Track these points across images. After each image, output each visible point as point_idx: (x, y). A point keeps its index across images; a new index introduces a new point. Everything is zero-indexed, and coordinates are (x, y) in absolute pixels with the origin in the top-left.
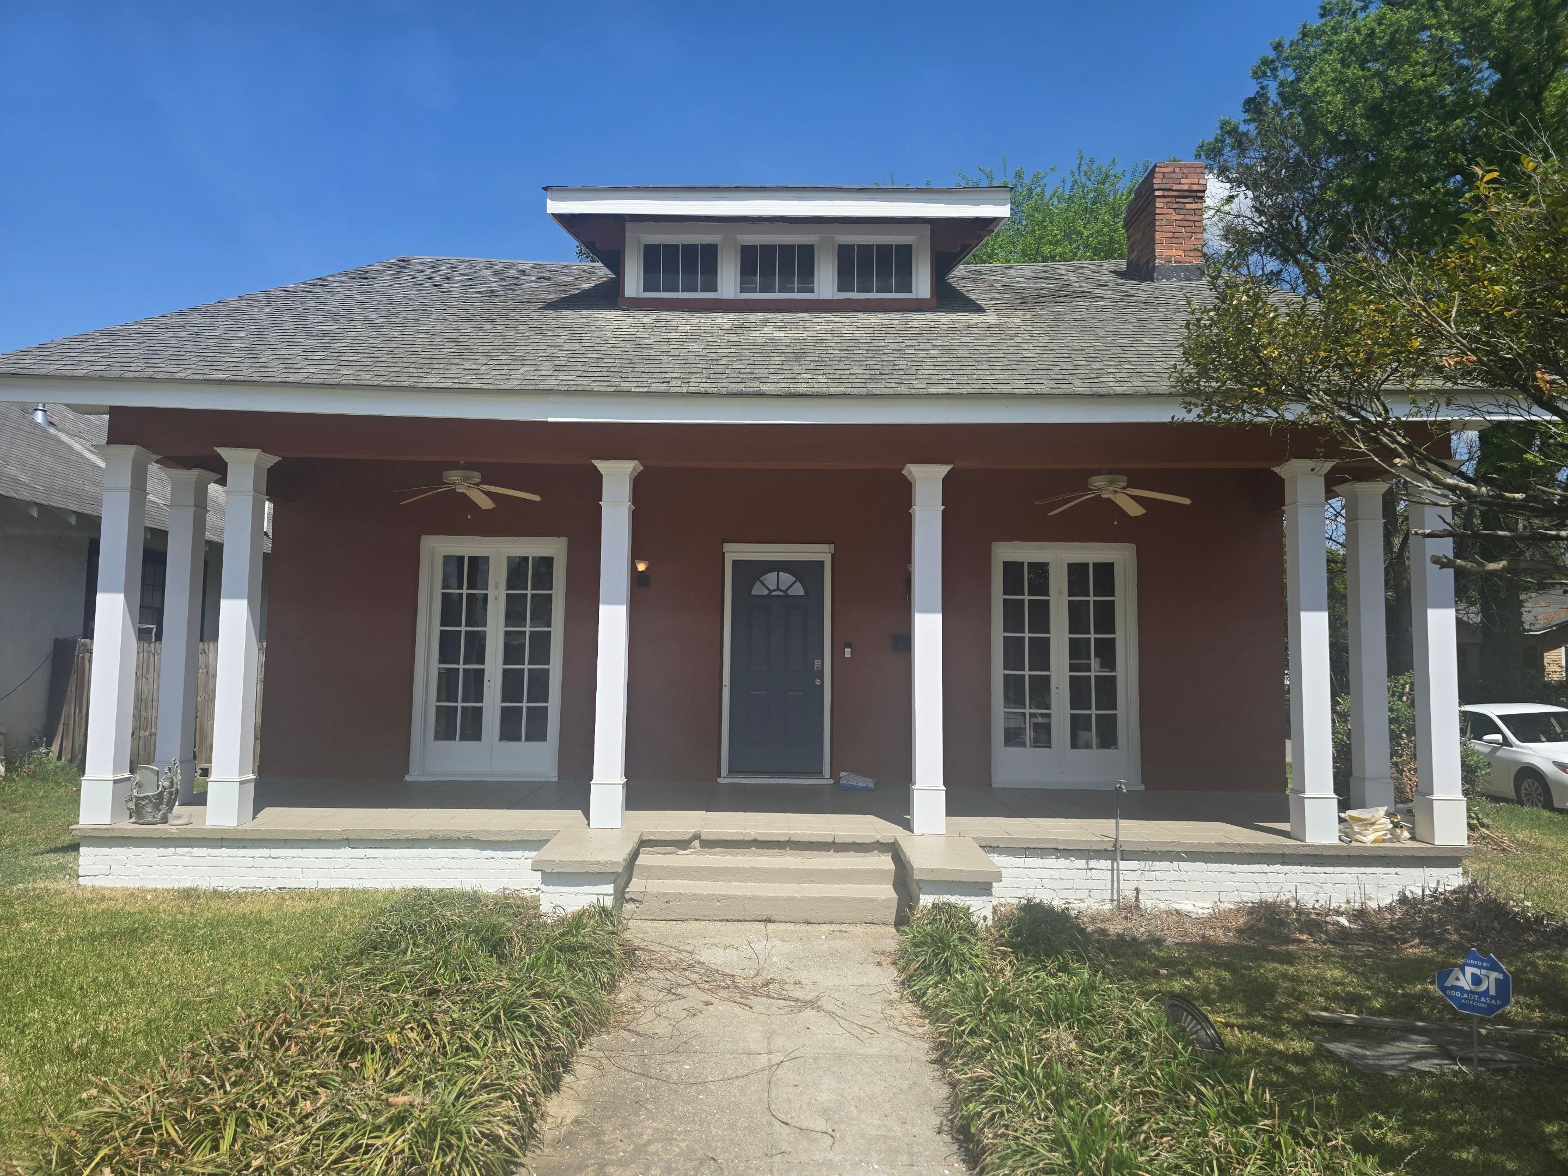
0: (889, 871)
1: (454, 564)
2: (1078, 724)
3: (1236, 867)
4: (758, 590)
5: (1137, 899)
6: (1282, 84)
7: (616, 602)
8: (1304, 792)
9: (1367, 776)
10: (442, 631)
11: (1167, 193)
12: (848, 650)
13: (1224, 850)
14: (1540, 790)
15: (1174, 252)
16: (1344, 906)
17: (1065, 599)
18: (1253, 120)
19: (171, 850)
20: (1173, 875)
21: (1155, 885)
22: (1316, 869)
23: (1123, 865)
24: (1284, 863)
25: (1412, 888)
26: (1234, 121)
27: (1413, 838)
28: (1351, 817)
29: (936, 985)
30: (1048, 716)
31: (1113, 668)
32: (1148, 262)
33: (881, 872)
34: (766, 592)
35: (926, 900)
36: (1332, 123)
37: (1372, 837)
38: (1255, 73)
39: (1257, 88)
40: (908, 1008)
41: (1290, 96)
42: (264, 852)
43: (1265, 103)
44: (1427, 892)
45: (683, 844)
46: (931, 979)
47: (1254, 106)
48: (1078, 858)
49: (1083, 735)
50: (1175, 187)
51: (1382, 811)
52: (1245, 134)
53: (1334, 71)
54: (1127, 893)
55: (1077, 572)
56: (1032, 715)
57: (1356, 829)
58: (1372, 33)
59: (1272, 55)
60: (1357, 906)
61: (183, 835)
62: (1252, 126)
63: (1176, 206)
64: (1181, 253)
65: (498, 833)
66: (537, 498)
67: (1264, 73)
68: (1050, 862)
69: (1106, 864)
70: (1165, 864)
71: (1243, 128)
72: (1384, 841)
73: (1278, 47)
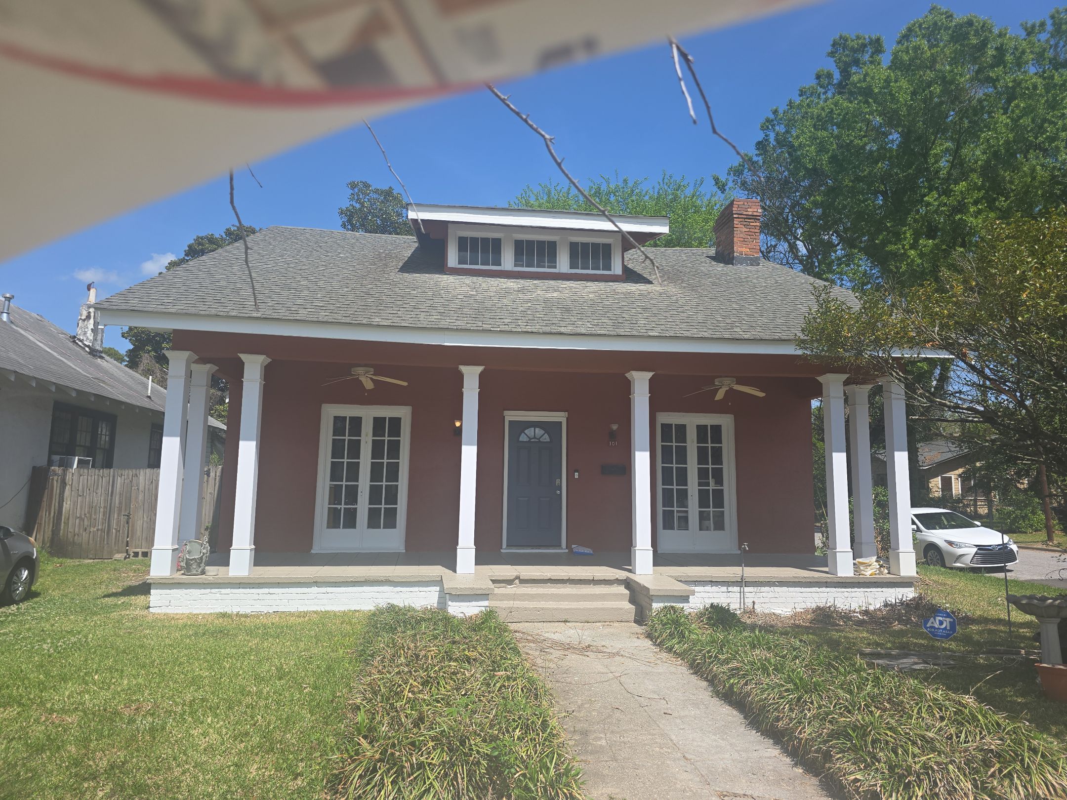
0: (626, 594)
1: (339, 421)
2: (703, 517)
3: (803, 590)
4: (523, 438)
5: (753, 608)
6: (777, 134)
7: (471, 444)
8: (836, 549)
9: (863, 541)
10: (332, 462)
11: (740, 216)
12: (576, 474)
13: (797, 580)
14: (938, 557)
15: (744, 250)
16: (857, 610)
17: (695, 445)
18: (761, 154)
19: (209, 590)
20: (771, 595)
21: (762, 600)
22: (843, 590)
23: (747, 589)
24: (827, 587)
25: (890, 599)
26: (750, 154)
27: (889, 573)
28: (859, 562)
29: (679, 643)
30: (687, 512)
31: (722, 485)
32: (729, 254)
33: (622, 594)
34: (528, 440)
35: (656, 606)
36: (809, 163)
37: (870, 572)
38: (762, 127)
39: (763, 136)
40: (664, 655)
41: (781, 142)
42: (266, 590)
43: (768, 144)
44: (897, 601)
45: (510, 582)
46: (675, 641)
47: (761, 146)
48: (722, 586)
49: (706, 523)
50: (745, 213)
51: (875, 558)
52: (757, 162)
53: (810, 132)
54: (748, 604)
55: (701, 430)
56: (678, 511)
57: (862, 568)
58: (832, 111)
59: (772, 117)
60: (864, 608)
61: (216, 581)
62: (760, 158)
63: (745, 223)
64: (748, 250)
65: (404, 577)
66: (405, 384)
67: (768, 127)
68: (708, 588)
69: (737, 589)
70: (767, 589)
71: (755, 159)
72: (875, 574)
73: (775, 112)
